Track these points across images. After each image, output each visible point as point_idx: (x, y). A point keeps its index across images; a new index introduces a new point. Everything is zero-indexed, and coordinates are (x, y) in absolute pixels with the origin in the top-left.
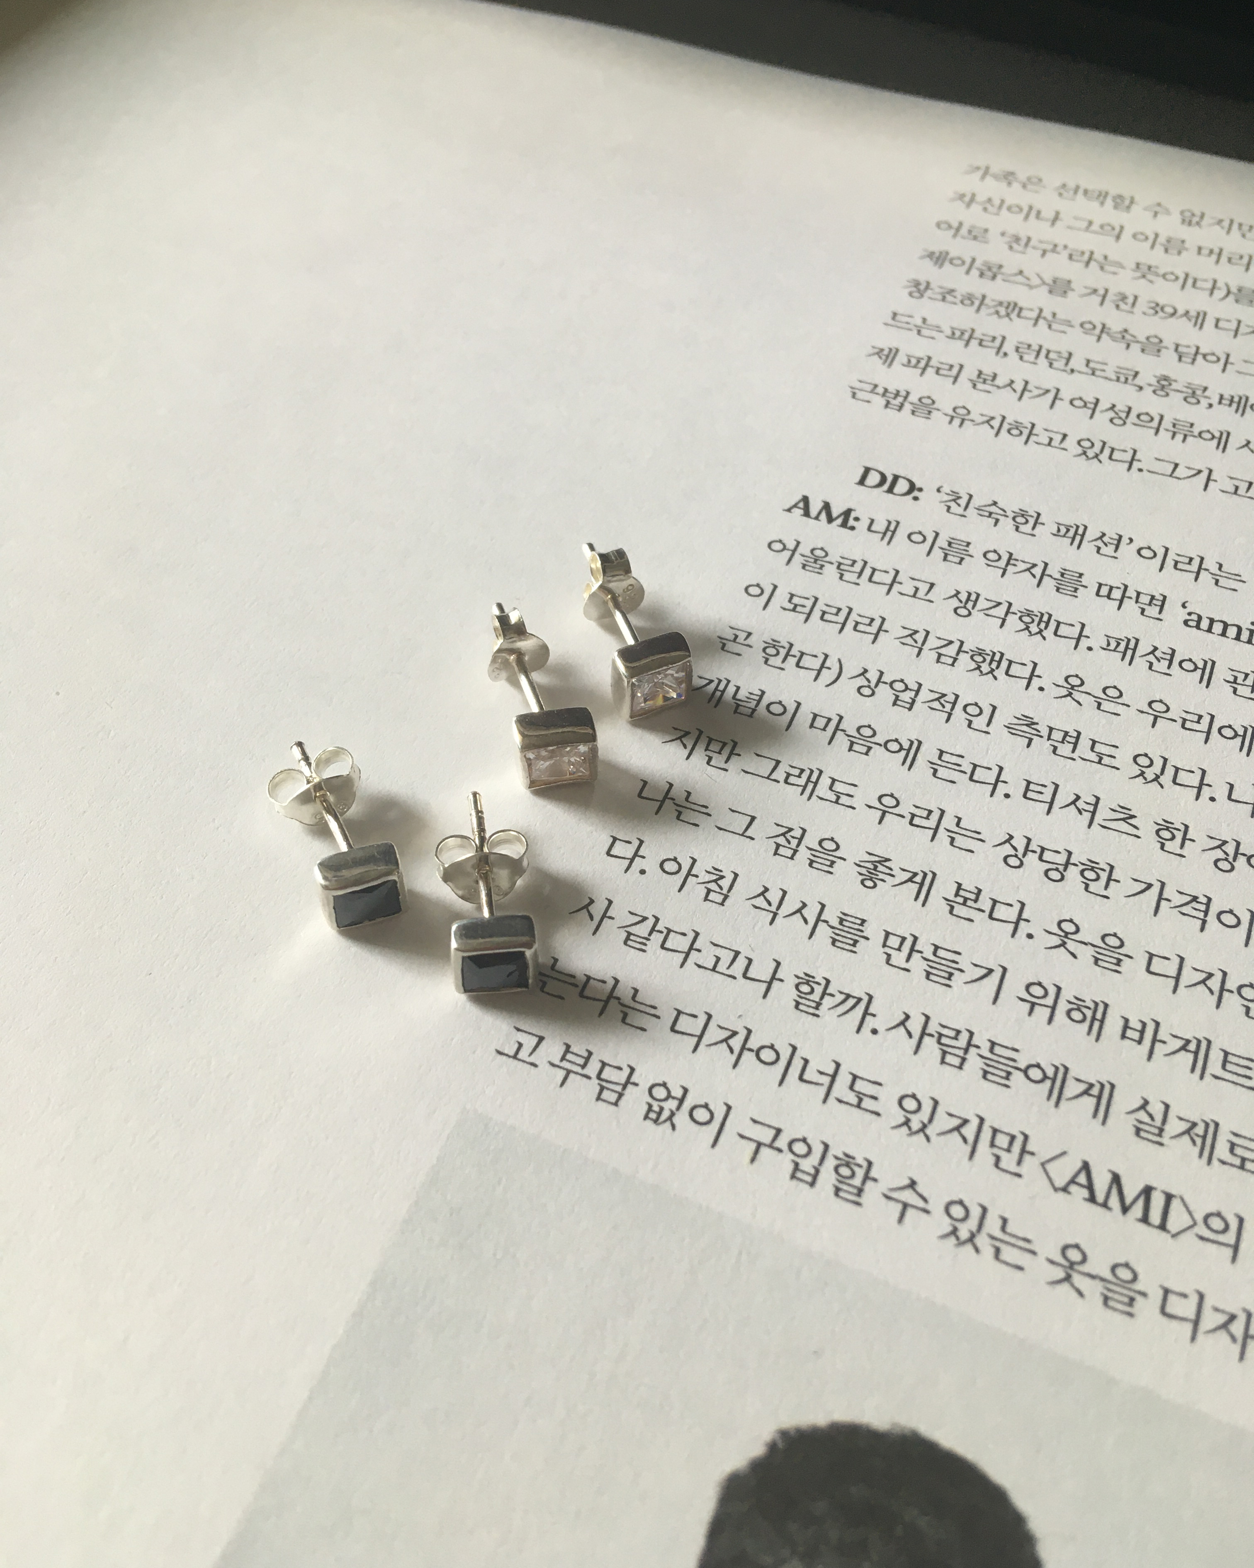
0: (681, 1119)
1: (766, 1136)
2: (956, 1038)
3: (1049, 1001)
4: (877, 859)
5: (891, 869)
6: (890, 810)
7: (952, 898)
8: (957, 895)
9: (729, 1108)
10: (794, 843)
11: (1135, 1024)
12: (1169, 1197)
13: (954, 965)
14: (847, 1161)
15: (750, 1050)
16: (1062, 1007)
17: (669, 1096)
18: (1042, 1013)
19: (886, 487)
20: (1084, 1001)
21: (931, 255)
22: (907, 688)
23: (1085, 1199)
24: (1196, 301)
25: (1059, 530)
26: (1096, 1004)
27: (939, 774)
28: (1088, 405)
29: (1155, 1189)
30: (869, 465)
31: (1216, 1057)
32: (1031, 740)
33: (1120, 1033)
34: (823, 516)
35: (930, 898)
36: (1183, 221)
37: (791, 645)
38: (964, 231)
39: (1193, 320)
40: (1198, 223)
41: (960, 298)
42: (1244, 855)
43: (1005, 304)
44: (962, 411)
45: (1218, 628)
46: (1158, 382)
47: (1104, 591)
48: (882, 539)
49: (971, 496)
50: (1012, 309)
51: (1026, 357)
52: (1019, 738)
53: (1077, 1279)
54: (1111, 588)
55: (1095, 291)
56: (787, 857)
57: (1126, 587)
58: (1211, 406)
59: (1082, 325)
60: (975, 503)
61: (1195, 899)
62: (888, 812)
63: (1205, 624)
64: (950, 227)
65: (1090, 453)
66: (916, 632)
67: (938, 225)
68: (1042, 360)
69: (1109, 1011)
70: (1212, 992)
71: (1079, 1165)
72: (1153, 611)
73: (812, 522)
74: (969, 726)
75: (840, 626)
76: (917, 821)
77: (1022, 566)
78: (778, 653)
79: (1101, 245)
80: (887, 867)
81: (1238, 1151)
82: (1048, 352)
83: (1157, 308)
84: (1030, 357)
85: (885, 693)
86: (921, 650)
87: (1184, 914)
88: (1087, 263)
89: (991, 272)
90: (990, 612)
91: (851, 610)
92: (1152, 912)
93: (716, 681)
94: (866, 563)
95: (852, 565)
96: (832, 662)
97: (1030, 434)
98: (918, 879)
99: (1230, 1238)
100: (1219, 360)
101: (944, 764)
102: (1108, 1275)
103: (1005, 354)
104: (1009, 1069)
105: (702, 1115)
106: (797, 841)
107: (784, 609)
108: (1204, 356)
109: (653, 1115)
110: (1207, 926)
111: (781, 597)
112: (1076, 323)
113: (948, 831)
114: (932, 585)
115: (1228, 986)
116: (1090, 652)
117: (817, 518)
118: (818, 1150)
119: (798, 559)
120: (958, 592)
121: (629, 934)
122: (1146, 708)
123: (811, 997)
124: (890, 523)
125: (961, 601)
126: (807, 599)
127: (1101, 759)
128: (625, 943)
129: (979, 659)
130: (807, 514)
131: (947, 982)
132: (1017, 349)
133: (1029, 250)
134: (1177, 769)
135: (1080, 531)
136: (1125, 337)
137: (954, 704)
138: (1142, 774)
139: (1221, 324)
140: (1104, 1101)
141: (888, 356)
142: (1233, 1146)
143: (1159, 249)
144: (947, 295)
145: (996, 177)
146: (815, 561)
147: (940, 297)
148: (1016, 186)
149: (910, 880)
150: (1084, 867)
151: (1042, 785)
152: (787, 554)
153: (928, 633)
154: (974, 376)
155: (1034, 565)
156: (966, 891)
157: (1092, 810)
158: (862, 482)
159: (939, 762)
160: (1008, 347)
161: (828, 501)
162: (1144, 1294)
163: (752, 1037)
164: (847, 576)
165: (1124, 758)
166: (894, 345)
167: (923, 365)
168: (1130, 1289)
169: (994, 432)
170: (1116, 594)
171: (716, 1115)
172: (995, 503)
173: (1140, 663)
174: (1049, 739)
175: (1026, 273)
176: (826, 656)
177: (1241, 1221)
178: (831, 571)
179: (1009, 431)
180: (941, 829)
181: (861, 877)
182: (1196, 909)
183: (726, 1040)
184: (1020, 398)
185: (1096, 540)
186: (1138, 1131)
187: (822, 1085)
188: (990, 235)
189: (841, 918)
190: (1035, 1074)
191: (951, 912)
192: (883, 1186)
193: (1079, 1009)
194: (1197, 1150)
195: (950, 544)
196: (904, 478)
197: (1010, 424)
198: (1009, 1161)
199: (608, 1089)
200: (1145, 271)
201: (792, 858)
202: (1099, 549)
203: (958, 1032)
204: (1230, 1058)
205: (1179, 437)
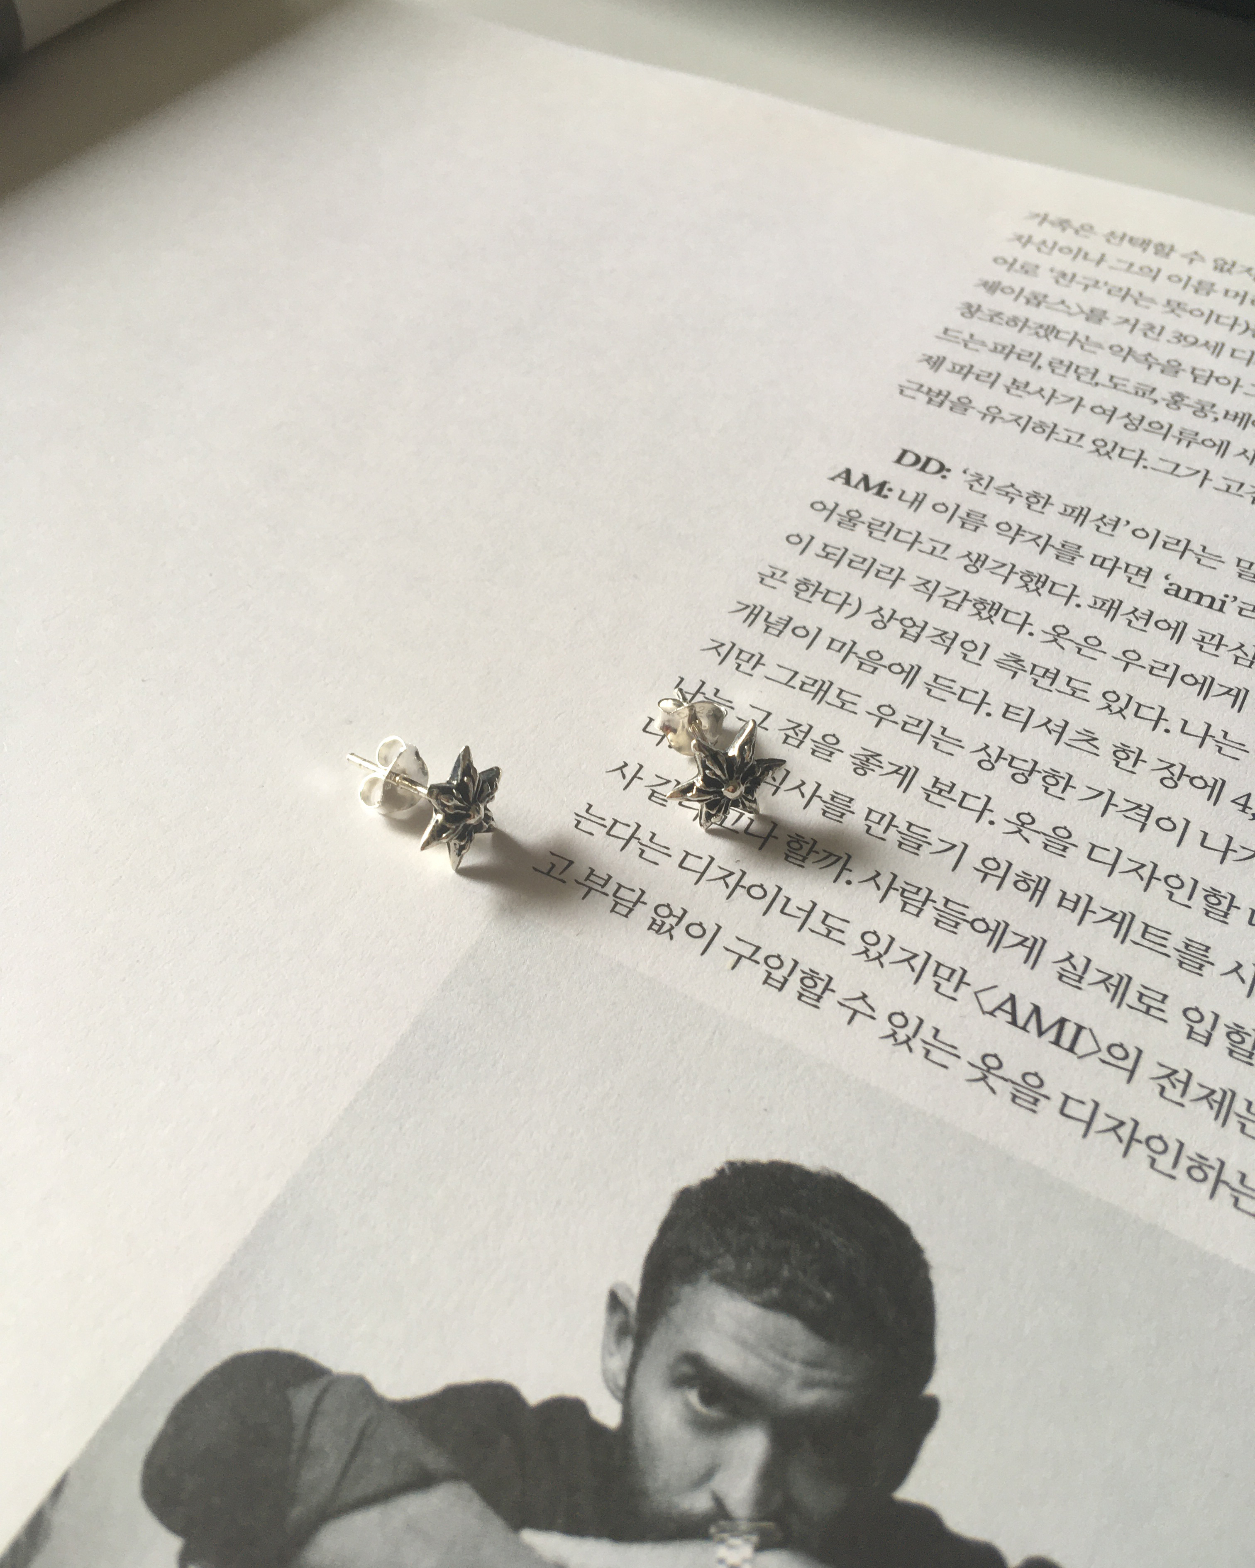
0: (679, 932)
1: (747, 951)
2: (917, 893)
3: (1001, 873)
4: (870, 753)
5: (881, 762)
6: (886, 717)
7: (929, 787)
8: (934, 786)
9: (719, 928)
10: (801, 735)
11: (1071, 896)
12: (1080, 1028)
13: (924, 839)
14: (813, 975)
15: (743, 887)
16: (1011, 878)
17: (671, 914)
18: (993, 882)
19: (919, 466)
20: (1030, 876)
21: (985, 284)
22: (914, 624)
23: (1009, 1023)
24: (1216, 333)
25: (1065, 510)
26: (1040, 879)
27: (932, 693)
28: (1107, 413)
29: (1069, 1021)
30: (906, 448)
31: (1137, 928)
32: (1016, 673)
33: (1058, 902)
34: (862, 485)
35: (910, 787)
36: (1216, 268)
37: (820, 584)
38: (1017, 266)
39: (1212, 349)
40: (1229, 271)
41: (1006, 319)
42: (1188, 776)
43: (1045, 327)
44: (995, 411)
45: (1194, 597)
46: (1172, 397)
47: (1098, 561)
48: (910, 507)
49: (992, 478)
50: (1052, 331)
51: (1057, 371)
52: (1006, 671)
53: (991, 1080)
54: (1105, 559)
55: (1127, 321)
56: (794, 746)
57: (1118, 559)
58: (1216, 419)
59: (1111, 348)
60: (996, 483)
61: (1139, 806)
62: (885, 719)
63: (1183, 593)
64: (1005, 261)
65: (1102, 451)
66: (929, 582)
67: (995, 260)
68: (1072, 374)
69: (1050, 885)
70: (1142, 879)
71: (1007, 996)
72: (1139, 580)
73: (851, 490)
74: (964, 658)
75: (863, 572)
76: (908, 727)
77: (1028, 537)
78: (808, 589)
79: (1138, 283)
80: (878, 761)
81: (1145, 1000)
82: (1078, 367)
83: (1181, 338)
84: (1062, 370)
85: (895, 628)
86: (930, 596)
87: (1127, 817)
88: (1124, 298)
89: (1037, 300)
90: (996, 571)
91: (875, 560)
92: (1100, 814)
93: (752, 607)
94: (893, 525)
95: (881, 526)
96: (854, 600)
97: (1052, 432)
98: (903, 772)
99: (1129, 1064)
100: (1229, 382)
101: (938, 686)
102: (1019, 1080)
103: (1039, 367)
104: (959, 920)
105: (696, 930)
106: (803, 734)
107: (818, 555)
108: (1217, 379)
109: (656, 927)
110: (1146, 828)
111: (816, 547)
112: (1106, 346)
113: (934, 737)
114: (948, 546)
115: (1156, 875)
116: (1078, 609)
117: (856, 487)
118: (789, 965)
119: (835, 518)
120: (970, 553)
121: (654, 792)
122: (1121, 656)
123: (799, 852)
124: (918, 494)
125: (971, 561)
126: (839, 549)
127: (1074, 692)
128: (650, 798)
129: (980, 607)
130: (848, 482)
131: (916, 851)
132: (1050, 364)
133: (1074, 284)
134: (1140, 705)
135: (1084, 512)
136: (1148, 360)
137: (954, 640)
138: (1109, 707)
139: (1237, 354)
140: (1035, 952)
141: (936, 363)
142: (1141, 995)
143: (1190, 290)
144: (994, 317)
145: (1052, 224)
146: (850, 520)
147: (989, 318)
148: (1070, 232)
149: (896, 772)
150: (1047, 774)
151: (1020, 709)
152: (826, 513)
153: (939, 583)
154: (1009, 384)
155: (1040, 537)
156: (943, 784)
157: (1060, 731)
158: (899, 461)
159: (934, 684)
160: (1043, 362)
161: (867, 474)
162: (1047, 1098)
163: (746, 878)
164: (875, 534)
165: (1095, 693)
166: (942, 354)
167: (965, 371)
168: (1036, 1092)
169: (1020, 429)
170: (1109, 564)
171: (707, 932)
172: (1012, 485)
173: (1121, 620)
174: (1032, 673)
175: (1067, 303)
176: (849, 595)
177: (1140, 1052)
178: (862, 529)
179: (1033, 429)
180: (928, 735)
181: (855, 766)
182: (1138, 814)
183: (724, 878)
184: (1047, 403)
185: (1097, 520)
186: (1061, 977)
187: (799, 918)
188: (1040, 271)
189: (832, 796)
190: (980, 926)
191: (927, 799)
192: (839, 996)
193: (1025, 881)
194: (1110, 995)
195: (968, 515)
196: (937, 460)
197: (1035, 423)
198: (947, 988)
199: (621, 904)
200: (1174, 307)
201: (798, 747)
202: (1098, 528)
203: (919, 889)
204: (1150, 930)
205: (1184, 443)
